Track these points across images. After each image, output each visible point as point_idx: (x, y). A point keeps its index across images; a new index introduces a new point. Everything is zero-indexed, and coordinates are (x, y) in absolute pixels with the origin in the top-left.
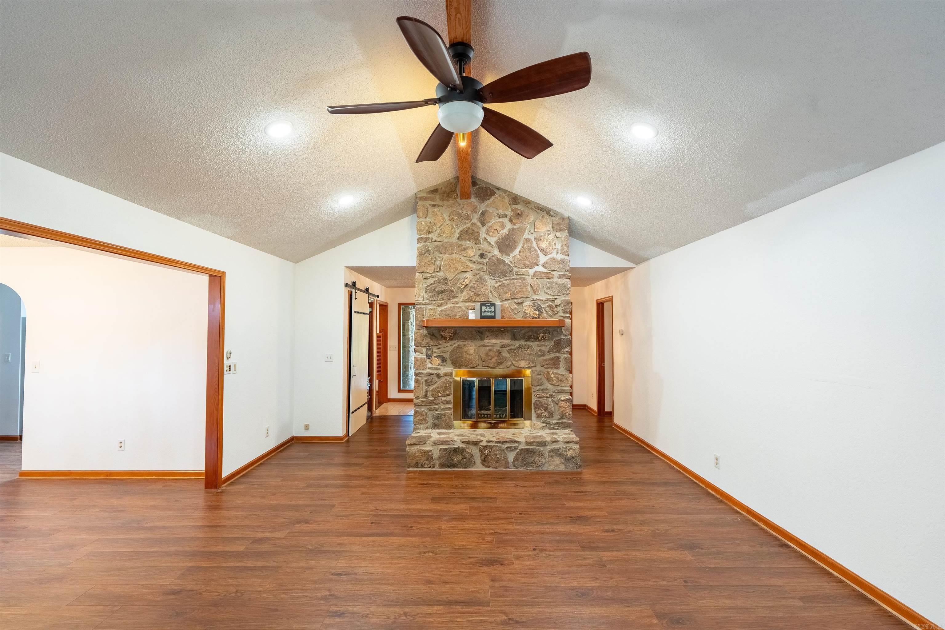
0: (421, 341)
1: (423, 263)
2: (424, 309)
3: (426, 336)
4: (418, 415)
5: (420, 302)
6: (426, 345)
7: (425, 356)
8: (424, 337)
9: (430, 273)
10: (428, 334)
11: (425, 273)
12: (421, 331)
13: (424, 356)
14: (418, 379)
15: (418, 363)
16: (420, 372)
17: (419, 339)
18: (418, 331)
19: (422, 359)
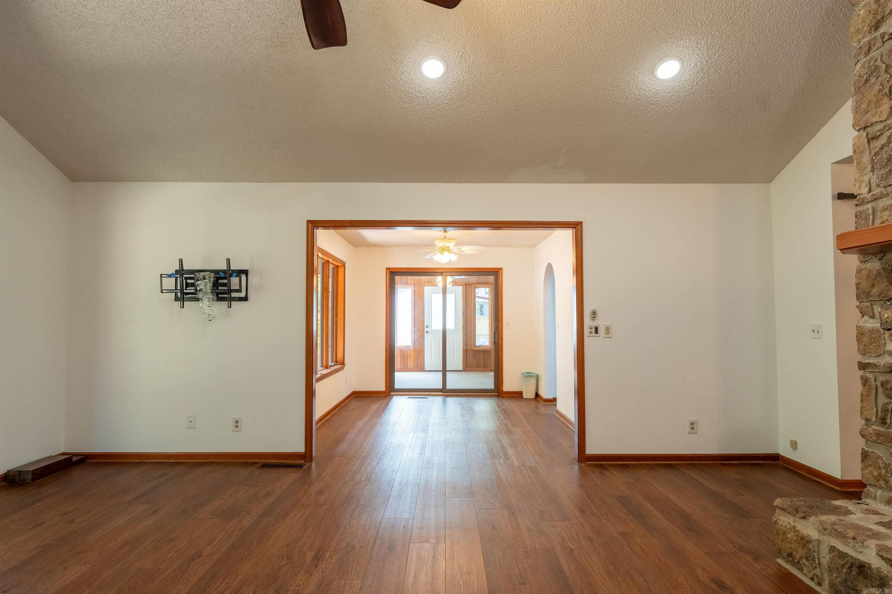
0: (869, 289)
1: (864, 106)
2: (870, 211)
3: (879, 274)
4: (870, 463)
5: (863, 198)
6: (879, 296)
7: (879, 325)
8: (875, 279)
9: (881, 122)
10: (882, 271)
11: (872, 125)
12: (868, 265)
13: (876, 323)
14: (867, 378)
15: (866, 339)
16: (871, 361)
17: (864, 284)
18: (864, 266)
19: (872, 331)
